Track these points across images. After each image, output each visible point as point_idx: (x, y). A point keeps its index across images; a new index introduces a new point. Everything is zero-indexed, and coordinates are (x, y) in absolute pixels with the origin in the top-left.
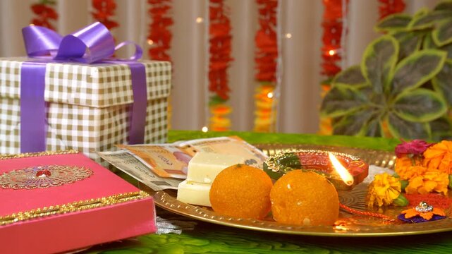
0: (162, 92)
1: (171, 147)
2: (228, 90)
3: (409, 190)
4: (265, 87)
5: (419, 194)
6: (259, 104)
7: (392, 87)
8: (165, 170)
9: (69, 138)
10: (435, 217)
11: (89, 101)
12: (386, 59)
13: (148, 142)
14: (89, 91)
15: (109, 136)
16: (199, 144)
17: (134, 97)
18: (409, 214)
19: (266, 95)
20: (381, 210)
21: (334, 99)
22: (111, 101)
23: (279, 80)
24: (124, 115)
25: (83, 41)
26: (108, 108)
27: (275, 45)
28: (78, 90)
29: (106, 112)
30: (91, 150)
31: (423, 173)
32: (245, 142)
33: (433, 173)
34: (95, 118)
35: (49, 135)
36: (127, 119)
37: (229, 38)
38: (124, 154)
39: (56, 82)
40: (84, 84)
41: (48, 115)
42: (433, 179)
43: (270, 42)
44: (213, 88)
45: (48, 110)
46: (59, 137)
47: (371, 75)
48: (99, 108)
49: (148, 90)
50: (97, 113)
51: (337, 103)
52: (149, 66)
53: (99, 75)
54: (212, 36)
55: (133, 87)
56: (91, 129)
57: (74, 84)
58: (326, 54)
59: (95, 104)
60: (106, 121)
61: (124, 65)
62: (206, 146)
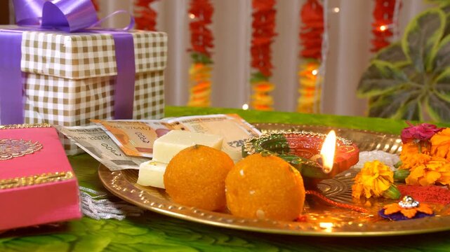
0: (155, 65)
1: (155, 123)
2: (271, 66)
3: (409, 180)
4: (310, 64)
5: (420, 185)
6: (304, 82)
7: (435, 65)
8: (137, 148)
9: (46, 111)
10: (419, 215)
11: (63, 72)
12: (430, 33)
13: (139, 117)
14: (63, 61)
15: (88, 110)
16: (190, 121)
17: (118, 69)
18: (390, 209)
19: (310, 73)
20: (368, 203)
21: (371, 77)
22: (87, 72)
23: (324, 57)
24: (108, 88)
25: (61, 8)
26: (85, 80)
27: (321, 20)
28: (53, 60)
29: (83, 84)
30: (66, 124)
31: (426, 162)
32: (243, 121)
33: (437, 162)
34: (70, 90)
35: (27, 107)
36: (112, 93)
37: (273, 12)
38: (96, 130)
39: (32, 51)
40: (58, 54)
41: (26, 86)
42: (437, 169)
43: (317, 17)
44: (255, 64)
45: (26, 80)
46: (36, 109)
47: (412, 51)
48: (73, 80)
49: (137, 62)
50: (71, 85)
51: (374, 81)
52: (139, 36)
53: (72, 44)
54: (256, 10)
55: (117, 58)
56: (65, 102)
57: (49, 53)
58: (377, 29)
59: (68, 76)
60: (83, 94)
61: (107, 34)
62: (197, 124)
